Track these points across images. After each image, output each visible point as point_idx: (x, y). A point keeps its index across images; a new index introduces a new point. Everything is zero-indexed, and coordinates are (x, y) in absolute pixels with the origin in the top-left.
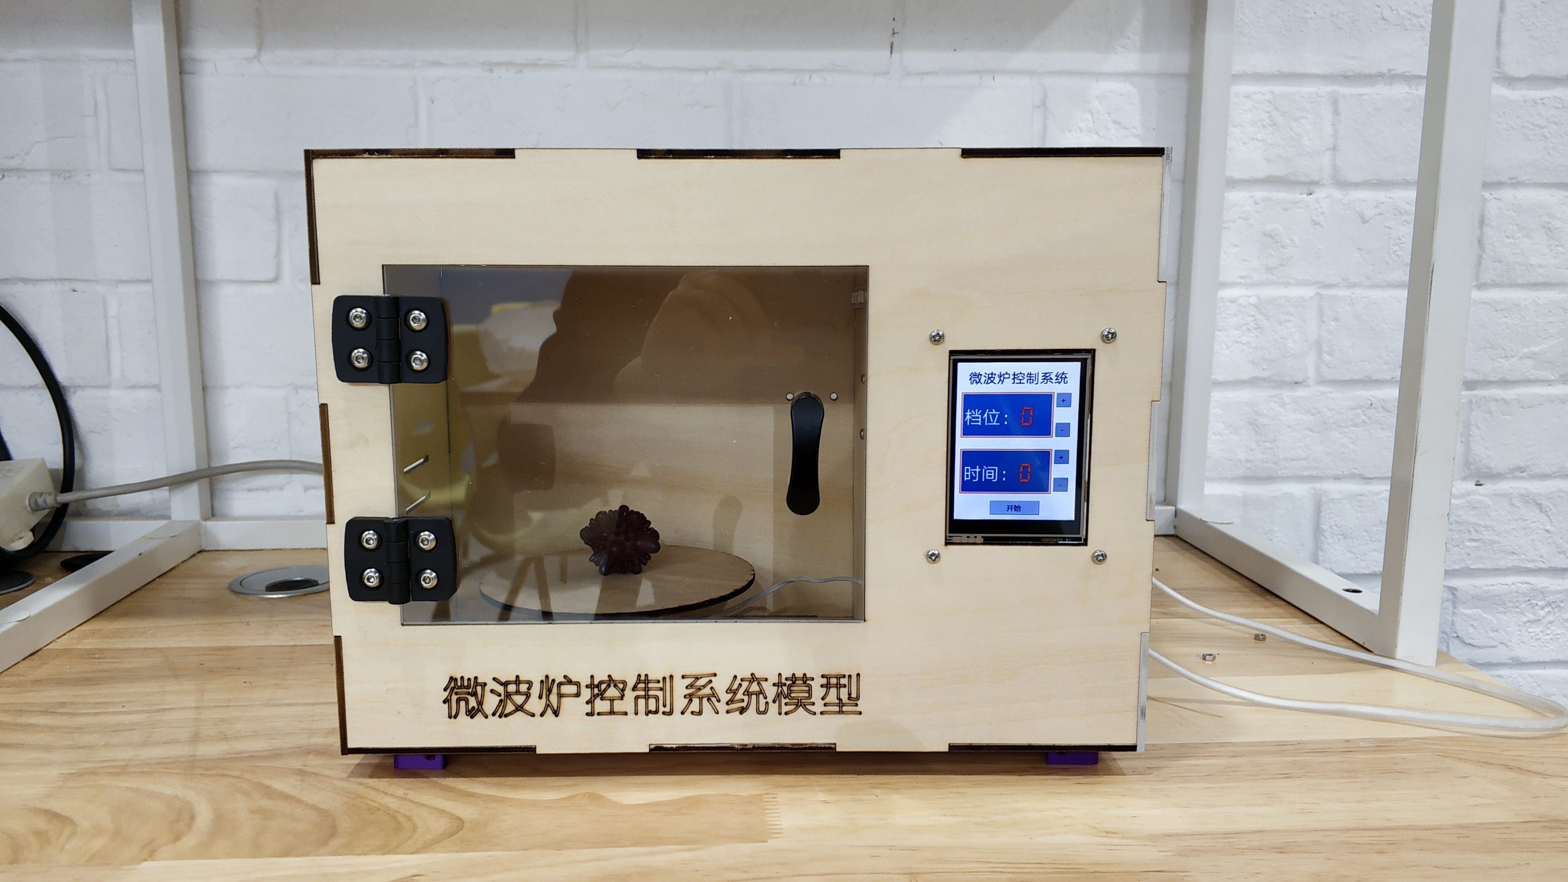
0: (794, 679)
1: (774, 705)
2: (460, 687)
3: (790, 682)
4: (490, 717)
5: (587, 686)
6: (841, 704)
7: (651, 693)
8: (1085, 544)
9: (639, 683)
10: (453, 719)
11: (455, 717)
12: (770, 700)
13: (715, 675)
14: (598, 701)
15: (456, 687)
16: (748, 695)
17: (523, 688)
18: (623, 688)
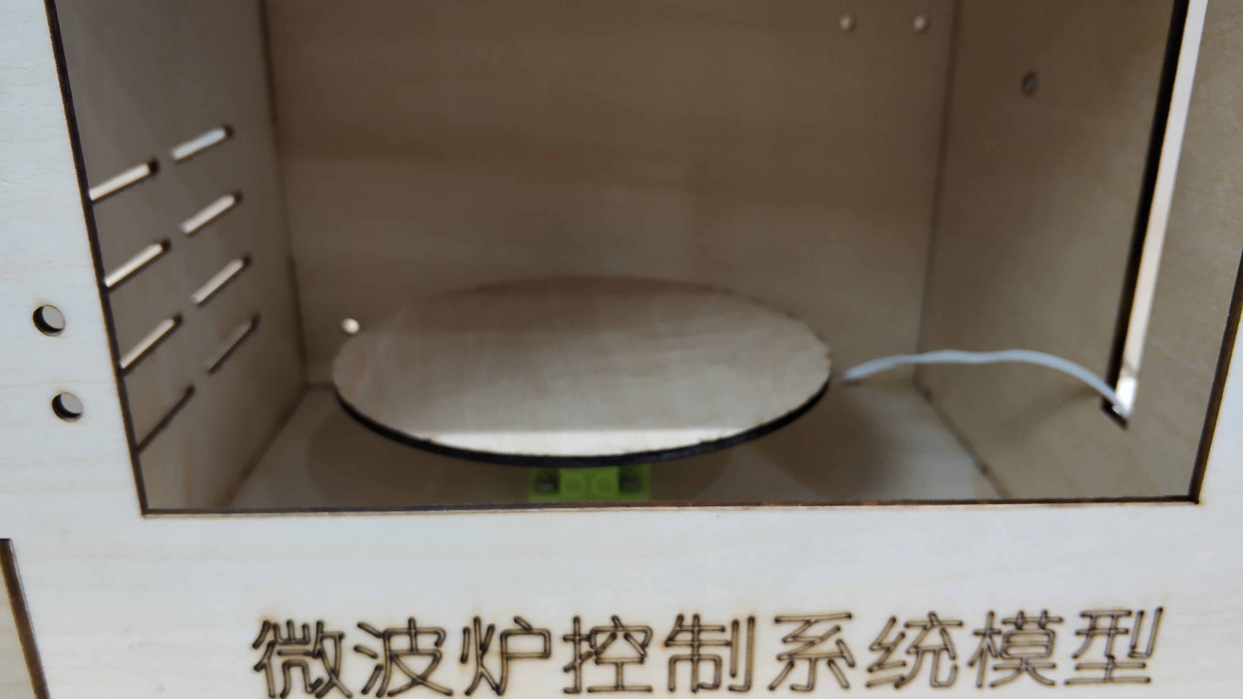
0: (1020, 620)
1: (971, 670)
2: (290, 640)
3: (1011, 627)
4: (357, 696)
5: (565, 639)
6: (1111, 664)
7: (704, 651)
9: (679, 633)
11: (283, 696)
12: (963, 661)
13: (849, 616)
14: (589, 667)
15: (279, 641)
16: (917, 653)
17: (426, 642)
18: (644, 641)
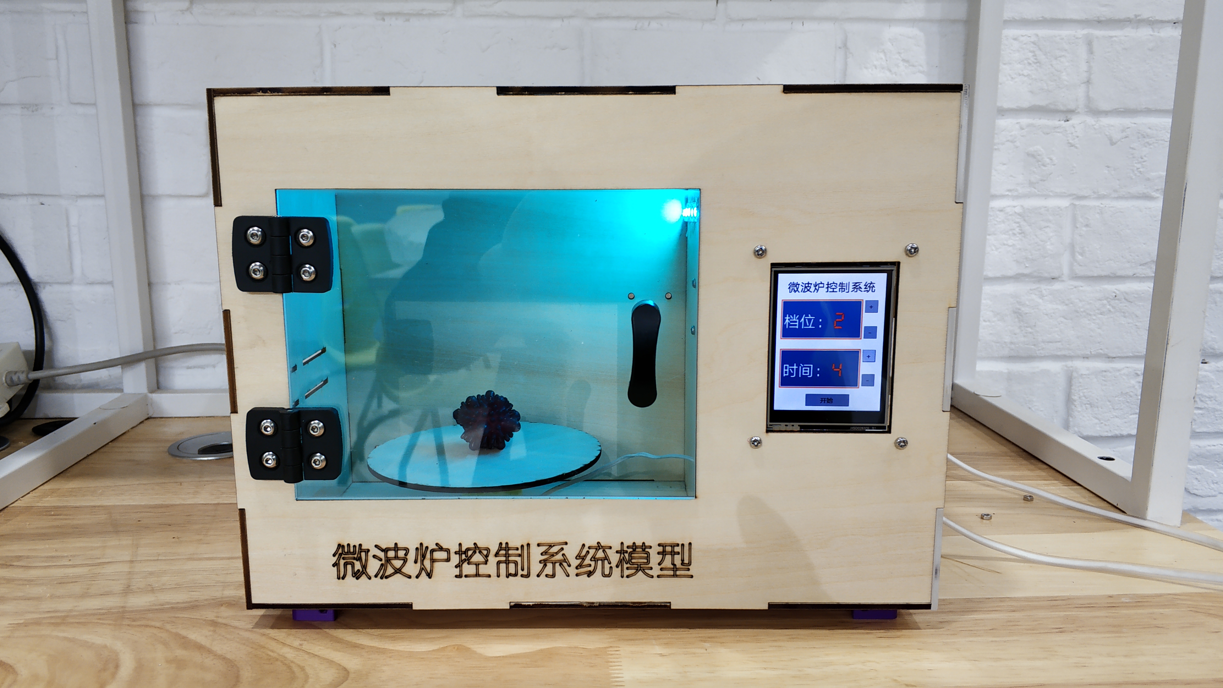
0: (634, 547)
1: (617, 569)
2: (349, 552)
3: (631, 550)
4: (373, 578)
5: (456, 553)
6: (675, 568)
7: (511, 558)
8: (889, 432)
9: (500, 550)
10: (341, 580)
11: (343, 578)
12: (614, 564)
13: (566, 543)
14: (465, 565)
15: (344, 553)
16: (595, 561)
17: (401, 554)
18: (487, 554)
